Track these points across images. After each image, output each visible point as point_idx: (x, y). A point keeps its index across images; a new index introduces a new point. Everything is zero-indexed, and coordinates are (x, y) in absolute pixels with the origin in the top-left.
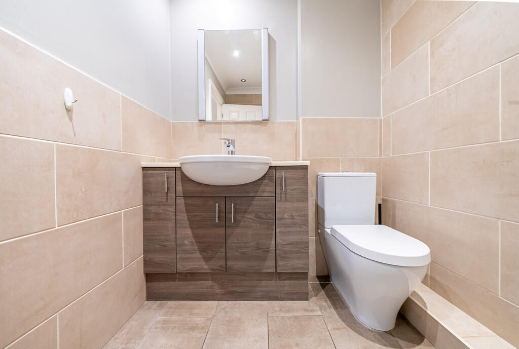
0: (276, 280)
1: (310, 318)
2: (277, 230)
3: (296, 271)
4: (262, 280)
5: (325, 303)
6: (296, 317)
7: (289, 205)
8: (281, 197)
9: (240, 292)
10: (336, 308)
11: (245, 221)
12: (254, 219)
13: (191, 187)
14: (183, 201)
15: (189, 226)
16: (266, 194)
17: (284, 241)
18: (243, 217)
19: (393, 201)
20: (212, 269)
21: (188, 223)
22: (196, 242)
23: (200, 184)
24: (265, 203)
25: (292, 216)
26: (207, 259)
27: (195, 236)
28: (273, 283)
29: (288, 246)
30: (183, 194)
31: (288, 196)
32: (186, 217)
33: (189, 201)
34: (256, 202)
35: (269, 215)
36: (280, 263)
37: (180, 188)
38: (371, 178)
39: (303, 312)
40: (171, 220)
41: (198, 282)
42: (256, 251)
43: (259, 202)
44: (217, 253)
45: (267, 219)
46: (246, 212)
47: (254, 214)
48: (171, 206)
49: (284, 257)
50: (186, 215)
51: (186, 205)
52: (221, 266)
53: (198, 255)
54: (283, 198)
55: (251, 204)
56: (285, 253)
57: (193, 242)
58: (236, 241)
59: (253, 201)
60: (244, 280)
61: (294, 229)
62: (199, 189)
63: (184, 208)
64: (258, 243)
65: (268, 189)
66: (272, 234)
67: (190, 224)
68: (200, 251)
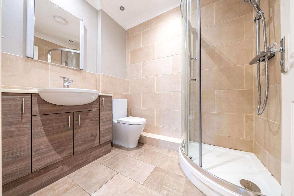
0: (99, 149)
1: (116, 155)
2: (100, 125)
3: (108, 141)
4: (92, 151)
5: (117, 149)
6: (112, 158)
7: (105, 113)
8: (102, 110)
9: (82, 163)
10: (121, 149)
11: (85, 124)
12: (90, 122)
13: (46, 108)
14: (40, 118)
15: (45, 135)
16: (95, 109)
17: (103, 129)
18: (84, 122)
19: (130, 109)
20: (64, 158)
21: (44, 132)
22: (51, 144)
23: (55, 105)
24: (95, 113)
25: (106, 117)
26: (59, 153)
27: (50, 141)
28: (98, 150)
29: (105, 131)
30: (40, 113)
31: (104, 109)
32: (43, 129)
33: (45, 117)
34: (91, 113)
35: (97, 119)
36: (101, 140)
37: (36, 109)
38: (125, 101)
39: (113, 155)
40: (26, 134)
41: (51, 171)
42: (91, 137)
43: (92, 113)
44: (67, 146)
45: (95, 121)
46: (85, 119)
47: (90, 119)
48: (26, 123)
49: (103, 136)
50: (42, 127)
51: (42, 120)
52: (70, 153)
53: (54, 152)
54: (103, 110)
55: (88, 114)
56: (103, 135)
57: (48, 145)
58: (80, 136)
59: (89, 112)
60: (83, 156)
61: (107, 123)
62: (55, 108)
63: (41, 123)
64: (92, 133)
65: (96, 106)
66: (98, 127)
67: (46, 133)
68: (55, 149)
